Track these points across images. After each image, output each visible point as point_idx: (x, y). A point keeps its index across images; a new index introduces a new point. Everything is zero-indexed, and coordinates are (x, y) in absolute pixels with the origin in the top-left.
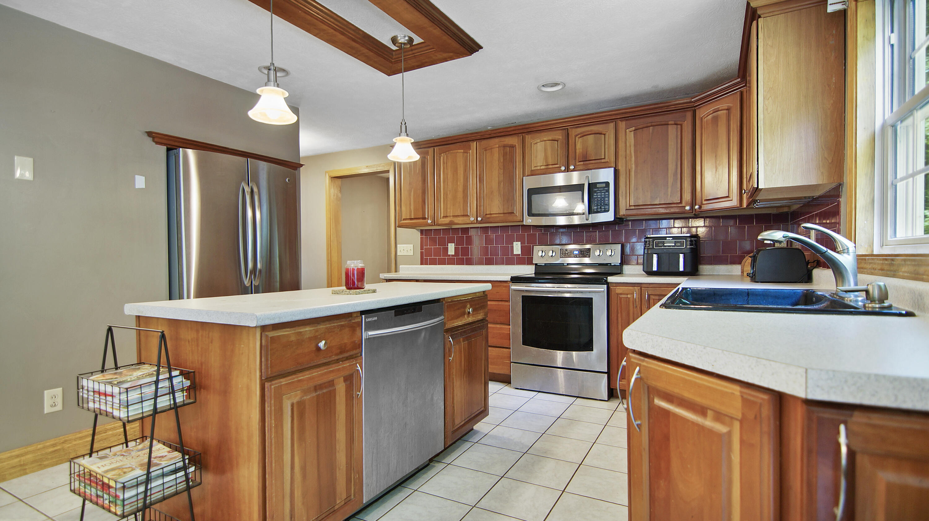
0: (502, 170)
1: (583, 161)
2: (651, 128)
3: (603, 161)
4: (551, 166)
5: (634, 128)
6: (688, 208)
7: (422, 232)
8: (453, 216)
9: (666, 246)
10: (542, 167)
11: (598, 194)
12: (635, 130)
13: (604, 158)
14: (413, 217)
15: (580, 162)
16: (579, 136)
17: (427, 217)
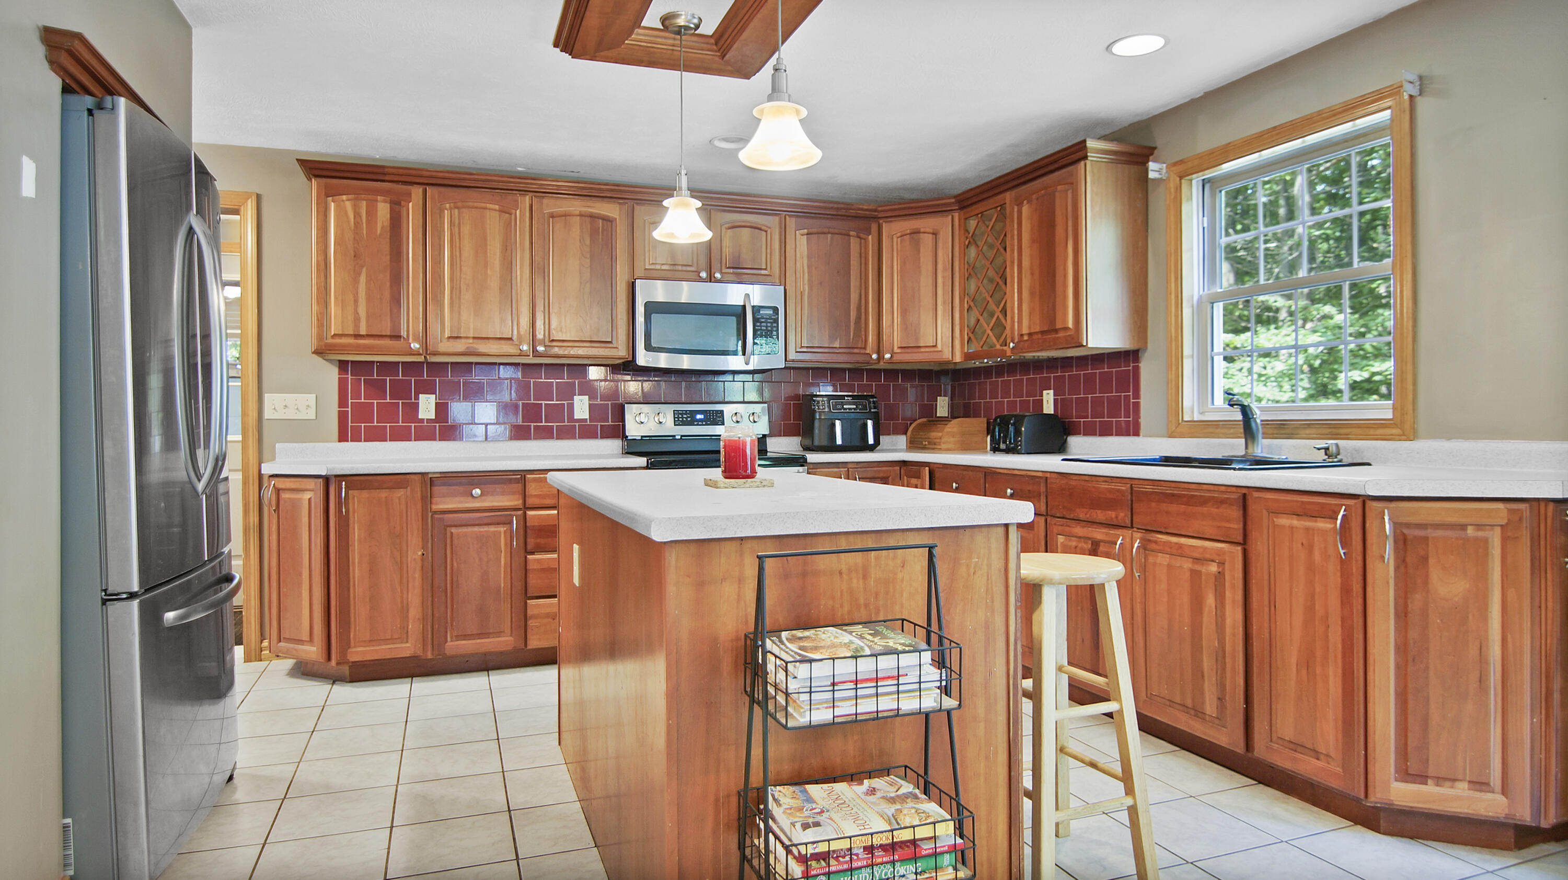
0: (588, 261)
1: (733, 268)
2: (829, 236)
3: (763, 272)
4: (680, 268)
5: (806, 231)
6: (874, 356)
7: (343, 366)
8: (474, 338)
9: (846, 409)
10: (664, 267)
11: (763, 324)
12: (807, 234)
13: (766, 269)
14: (363, 331)
15: (729, 268)
16: (727, 226)
17: (404, 333)
